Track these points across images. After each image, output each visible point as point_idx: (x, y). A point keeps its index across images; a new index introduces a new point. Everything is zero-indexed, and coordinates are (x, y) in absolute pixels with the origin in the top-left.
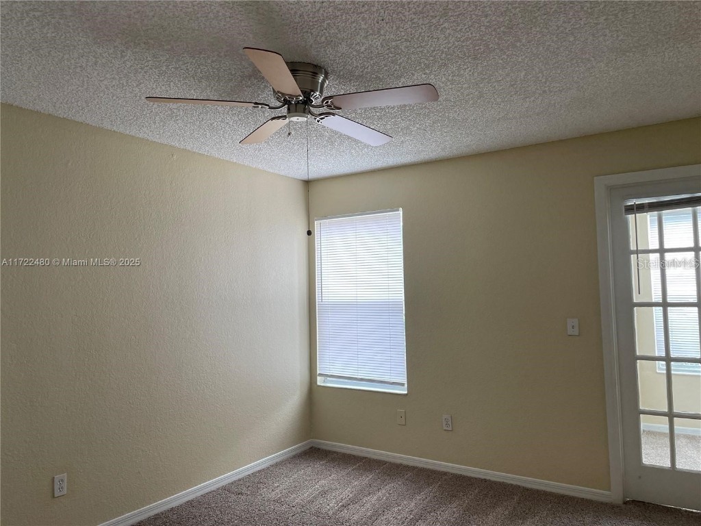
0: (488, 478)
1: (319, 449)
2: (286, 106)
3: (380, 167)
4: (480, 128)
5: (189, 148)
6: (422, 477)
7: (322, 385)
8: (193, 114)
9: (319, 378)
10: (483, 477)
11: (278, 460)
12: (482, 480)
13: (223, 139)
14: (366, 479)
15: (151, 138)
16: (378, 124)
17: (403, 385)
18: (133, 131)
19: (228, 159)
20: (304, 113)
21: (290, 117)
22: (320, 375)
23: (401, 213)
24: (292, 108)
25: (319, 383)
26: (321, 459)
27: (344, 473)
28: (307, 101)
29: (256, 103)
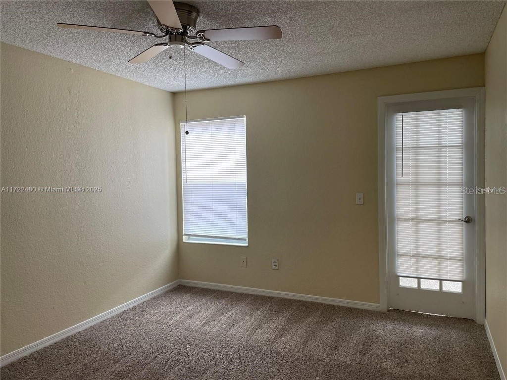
0: (301, 299)
1: (184, 286)
2: (168, 35)
3: (230, 84)
4: (304, 59)
5: (83, 63)
6: (258, 301)
7: (187, 241)
8: (89, 37)
9: (184, 237)
10: (298, 299)
11: (155, 295)
12: (298, 301)
13: (112, 58)
14: (220, 304)
15: (53, 55)
16: (232, 52)
17: (245, 240)
18: (40, 49)
19: (114, 73)
20: (182, 41)
21: (171, 44)
22: (185, 235)
23: (245, 119)
24: (173, 37)
25: (184, 241)
26: (186, 293)
27: (204, 301)
28: (184, 34)
29: (145, 32)
